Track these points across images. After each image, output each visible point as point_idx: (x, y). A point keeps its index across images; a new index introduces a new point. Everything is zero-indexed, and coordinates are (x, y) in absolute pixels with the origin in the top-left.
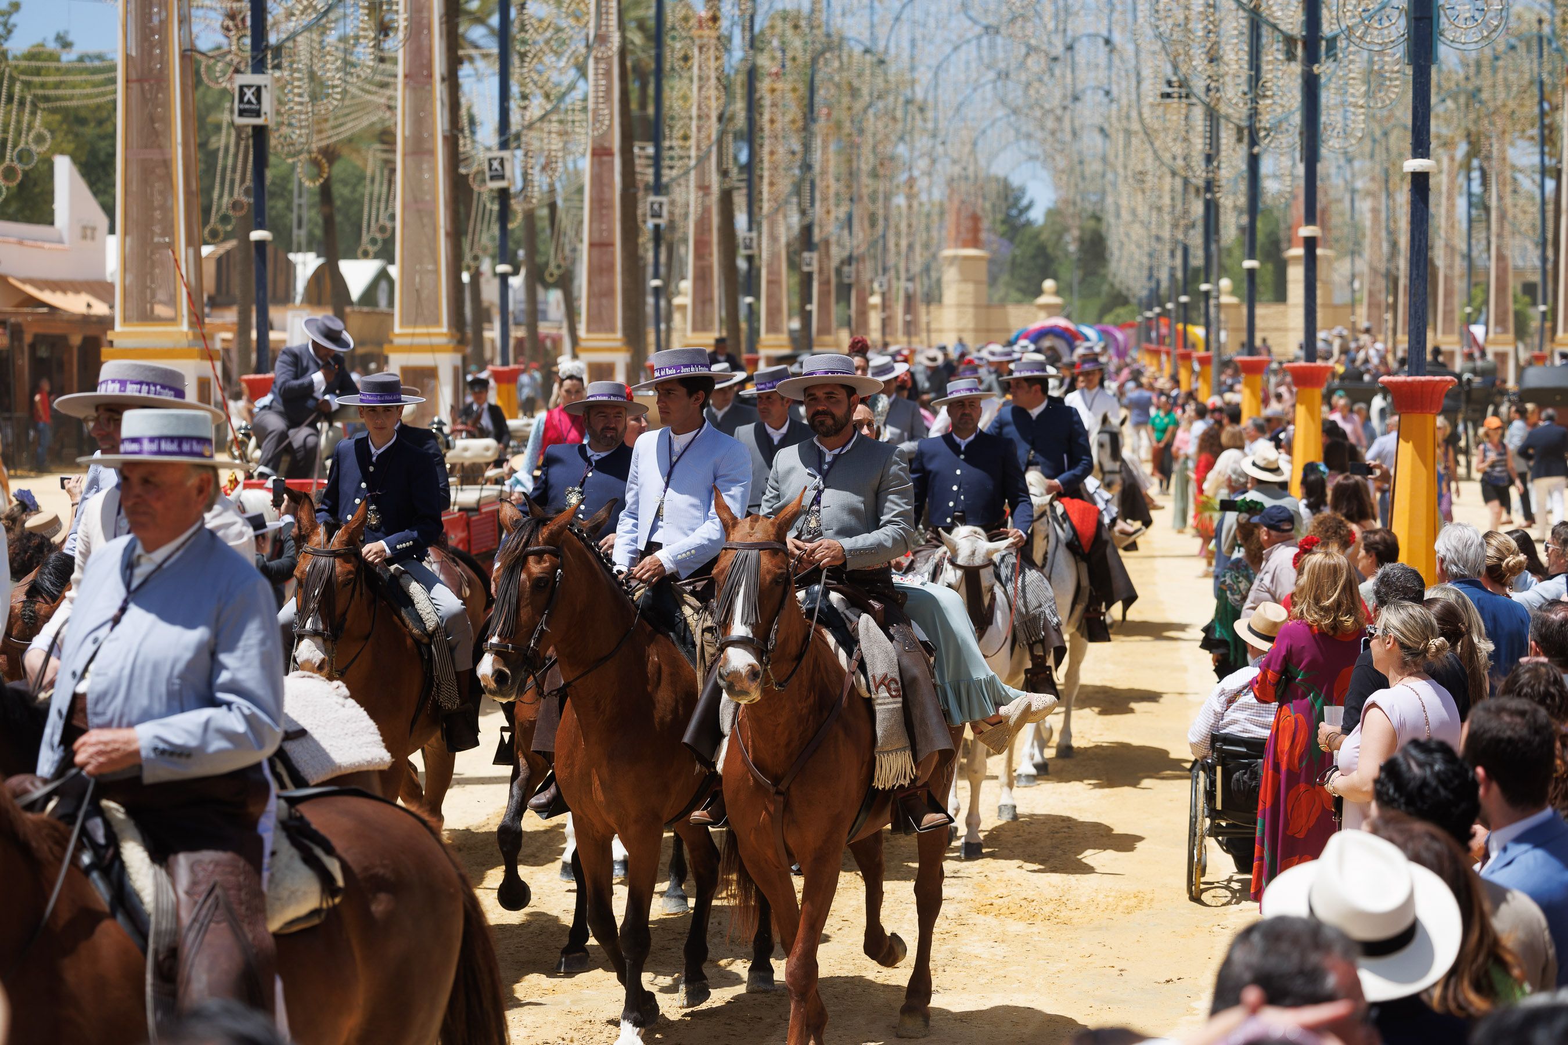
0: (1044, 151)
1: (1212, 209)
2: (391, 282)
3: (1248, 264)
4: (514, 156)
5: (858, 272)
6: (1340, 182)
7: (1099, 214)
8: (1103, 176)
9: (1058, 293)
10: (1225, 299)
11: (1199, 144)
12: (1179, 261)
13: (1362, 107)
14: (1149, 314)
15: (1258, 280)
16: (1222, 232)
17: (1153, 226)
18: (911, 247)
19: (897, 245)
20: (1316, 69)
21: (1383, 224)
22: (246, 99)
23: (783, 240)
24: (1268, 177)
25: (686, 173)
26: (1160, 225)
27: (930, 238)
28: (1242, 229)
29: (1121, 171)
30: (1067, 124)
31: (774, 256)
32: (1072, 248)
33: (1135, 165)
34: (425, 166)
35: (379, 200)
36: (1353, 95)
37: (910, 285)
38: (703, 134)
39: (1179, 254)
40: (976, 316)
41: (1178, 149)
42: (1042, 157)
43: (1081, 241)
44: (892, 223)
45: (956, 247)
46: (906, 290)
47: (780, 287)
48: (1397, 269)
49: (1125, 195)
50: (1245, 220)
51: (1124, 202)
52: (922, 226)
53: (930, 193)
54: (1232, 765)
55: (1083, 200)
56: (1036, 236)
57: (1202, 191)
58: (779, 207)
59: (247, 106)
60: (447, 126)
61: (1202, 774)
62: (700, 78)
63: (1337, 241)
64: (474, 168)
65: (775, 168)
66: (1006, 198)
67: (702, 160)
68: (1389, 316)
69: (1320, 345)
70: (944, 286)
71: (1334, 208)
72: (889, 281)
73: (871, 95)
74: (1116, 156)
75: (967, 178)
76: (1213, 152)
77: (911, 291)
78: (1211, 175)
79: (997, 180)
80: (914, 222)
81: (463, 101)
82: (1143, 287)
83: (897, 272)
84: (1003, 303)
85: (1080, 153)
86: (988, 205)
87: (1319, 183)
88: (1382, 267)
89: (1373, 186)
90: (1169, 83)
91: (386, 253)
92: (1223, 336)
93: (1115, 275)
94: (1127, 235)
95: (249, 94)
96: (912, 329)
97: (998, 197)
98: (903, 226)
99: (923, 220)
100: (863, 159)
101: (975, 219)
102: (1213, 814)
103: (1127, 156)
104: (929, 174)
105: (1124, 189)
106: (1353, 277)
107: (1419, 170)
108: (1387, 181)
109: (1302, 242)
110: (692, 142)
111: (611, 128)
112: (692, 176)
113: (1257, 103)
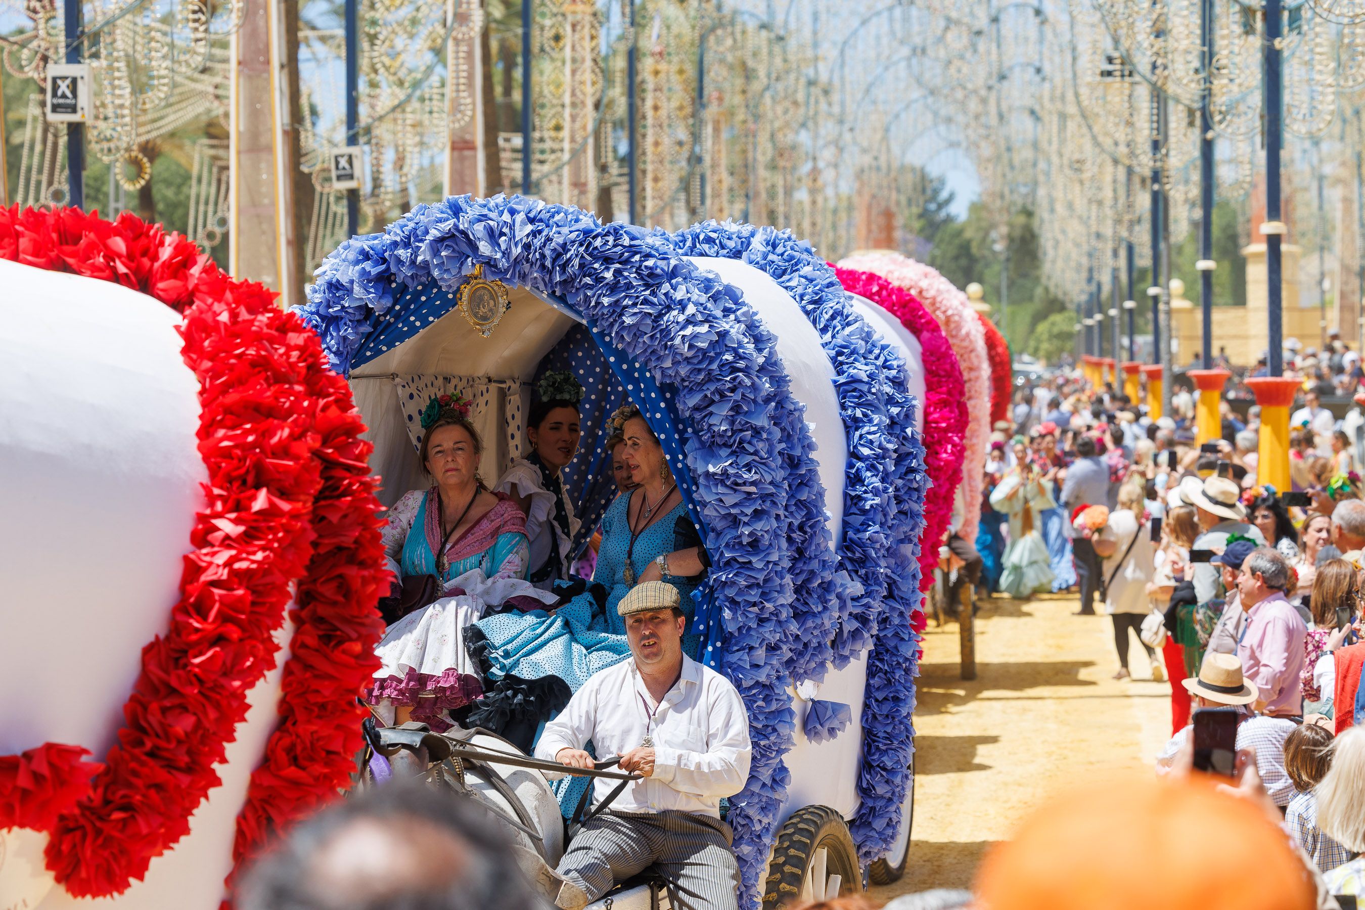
0: (967, 137)
1: (1160, 203)
3: (1203, 264)
4: (364, 152)
6: (1306, 168)
7: (1030, 208)
8: (1035, 164)
9: (984, 298)
10: (1176, 303)
11: (1144, 132)
12: (1122, 263)
13: (1330, 86)
14: (1089, 322)
15: (1214, 282)
16: (1172, 227)
17: (1093, 222)
20: (1278, 43)
21: (1356, 216)
24: (1223, 162)
25: (559, 169)
26: (1101, 221)
27: (837, 238)
28: (1195, 224)
29: (1055, 159)
30: (992, 107)
32: (1000, 246)
33: (1072, 152)
34: (263, 165)
35: (207, 201)
36: (1320, 73)
38: (578, 125)
39: (1123, 253)
41: (1121, 135)
42: (964, 144)
43: (1011, 239)
44: (794, 222)
45: (868, 248)
49: (1060, 186)
50: (1198, 214)
51: (1059, 194)
52: (828, 225)
53: (836, 187)
55: (1011, 192)
56: (959, 233)
57: (1148, 181)
58: (666, 206)
60: (287, 119)
62: (574, 60)
63: (1303, 235)
64: (318, 166)
65: (659, 161)
66: (923, 190)
67: (577, 154)
71: (1300, 198)
73: (768, 76)
74: (1050, 142)
75: (878, 169)
76: (1160, 138)
78: (1158, 164)
79: (913, 170)
80: (819, 220)
81: (304, 88)
82: (1082, 291)
85: (1008, 139)
86: (903, 199)
88: (1356, 264)
89: (1344, 173)
90: (1110, 60)
92: (1175, 345)
93: (1049, 278)
94: (1063, 232)
97: (915, 189)
99: (829, 218)
100: (760, 149)
101: (888, 215)
103: (1062, 141)
104: (836, 166)
105: (1059, 179)
106: (1323, 275)
109: (1264, 239)
110: (565, 133)
111: (473, 118)
112: (566, 171)
113: (1211, 83)
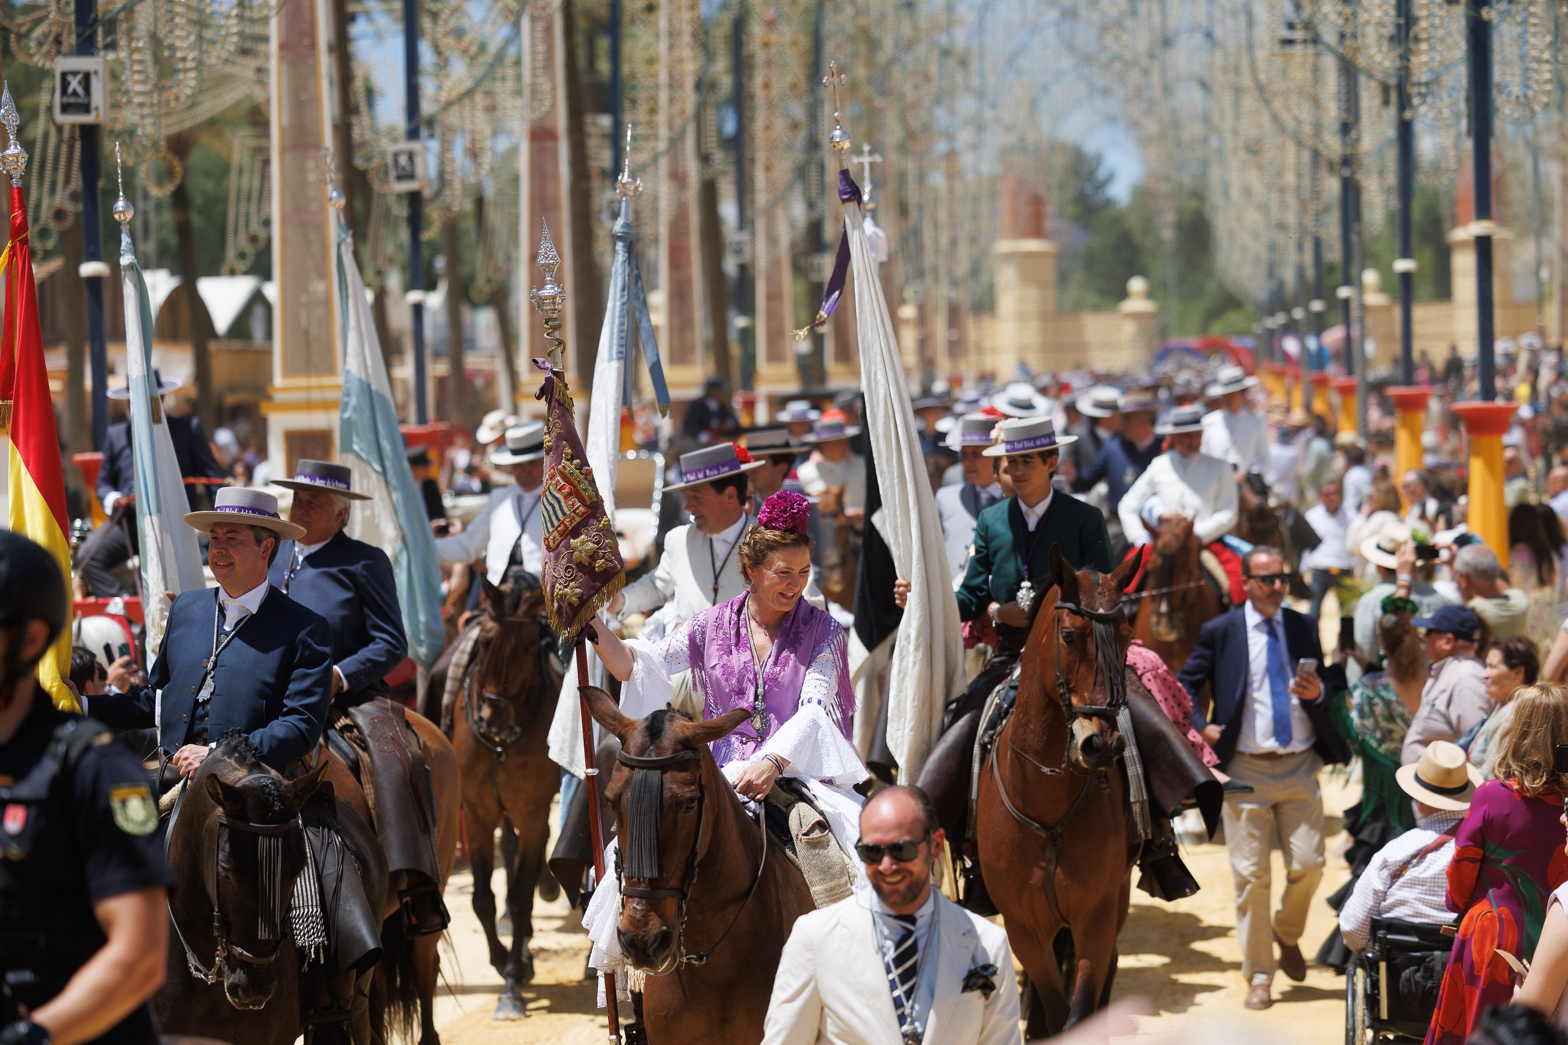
0: (1127, 112)
1: (1351, 193)
2: (268, 307)
3: (1401, 265)
4: (426, 149)
7: (1201, 191)
8: (1206, 142)
9: (1150, 295)
10: (1371, 301)
11: (1333, 112)
12: (1308, 258)
13: (1547, 62)
14: (1270, 323)
17: (1273, 210)
18: (953, 243)
19: (936, 243)
20: (1485, 13)
22: (70, 90)
23: (785, 241)
25: (655, 159)
26: (1283, 209)
27: (978, 229)
28: (1390, 218)
29: (1229, 137)
30: (1156, 79)
31: (774, 264)
32: (1168, 235)
33: (1249, 129)
34: (310, 164)
35: (249, 198)
36: (1534, 46)
37: (953, 292)
38: (676, 108)
39: (1309, 247)
40: (1042, 330)
41: (1305, 113)
42: (1124, 120)
43: (1179, 226)
45: (1014, 239)
46: (949, 299)
47: (782, 303)
49: (1235, 169)
50: (1395, 203)
51: (1234, 178)
52: (968, 214)
53: (977, 170)
54: (1399, 960)
55: (1179, 173)
56: (1119, 219)
57: (1337, 166)
58: (780, 199)
59: (72, 100)
60: (337, 110)
61: (1360, 972)
62: (671, 34)
63: (1516, 216)
64: (375, 162)
65: (772, 146)
66: (1077, 170)
67: (676, 142)
69: (1499, 360)
70: (999, 291)
71: (1511, 177)
72: (926, 287)
73: (896, 45)
74: (1222, 118)
75: (1025, 149)
76: (1351, 120)
77: (955, 299)
78: (1349, 151)
80: (958, 209)
81: (359, 71)
82: (1261, 288)
83: (937, 275)
84: (1077, 309)
85: (1174, 113)
86: (1053, 183)
90: (1291, 26)
91: (262, 269)
92: (1369, 343)
94: (1240, 221)
95: (74, 84)
96: (958, 349)
97: (1068, 170)
98: (943, 216)
99: (969, 206)
101: (1037, 203)
102: (1376, 1023)
103: (1237, 116)
104: (976, 147)
105: (1233, 161)
106: (1539, 264)
109: (1472, 242)
110: (661, 118)
111: (553, 106)
112: (664, 164)
113: (1408, 60)
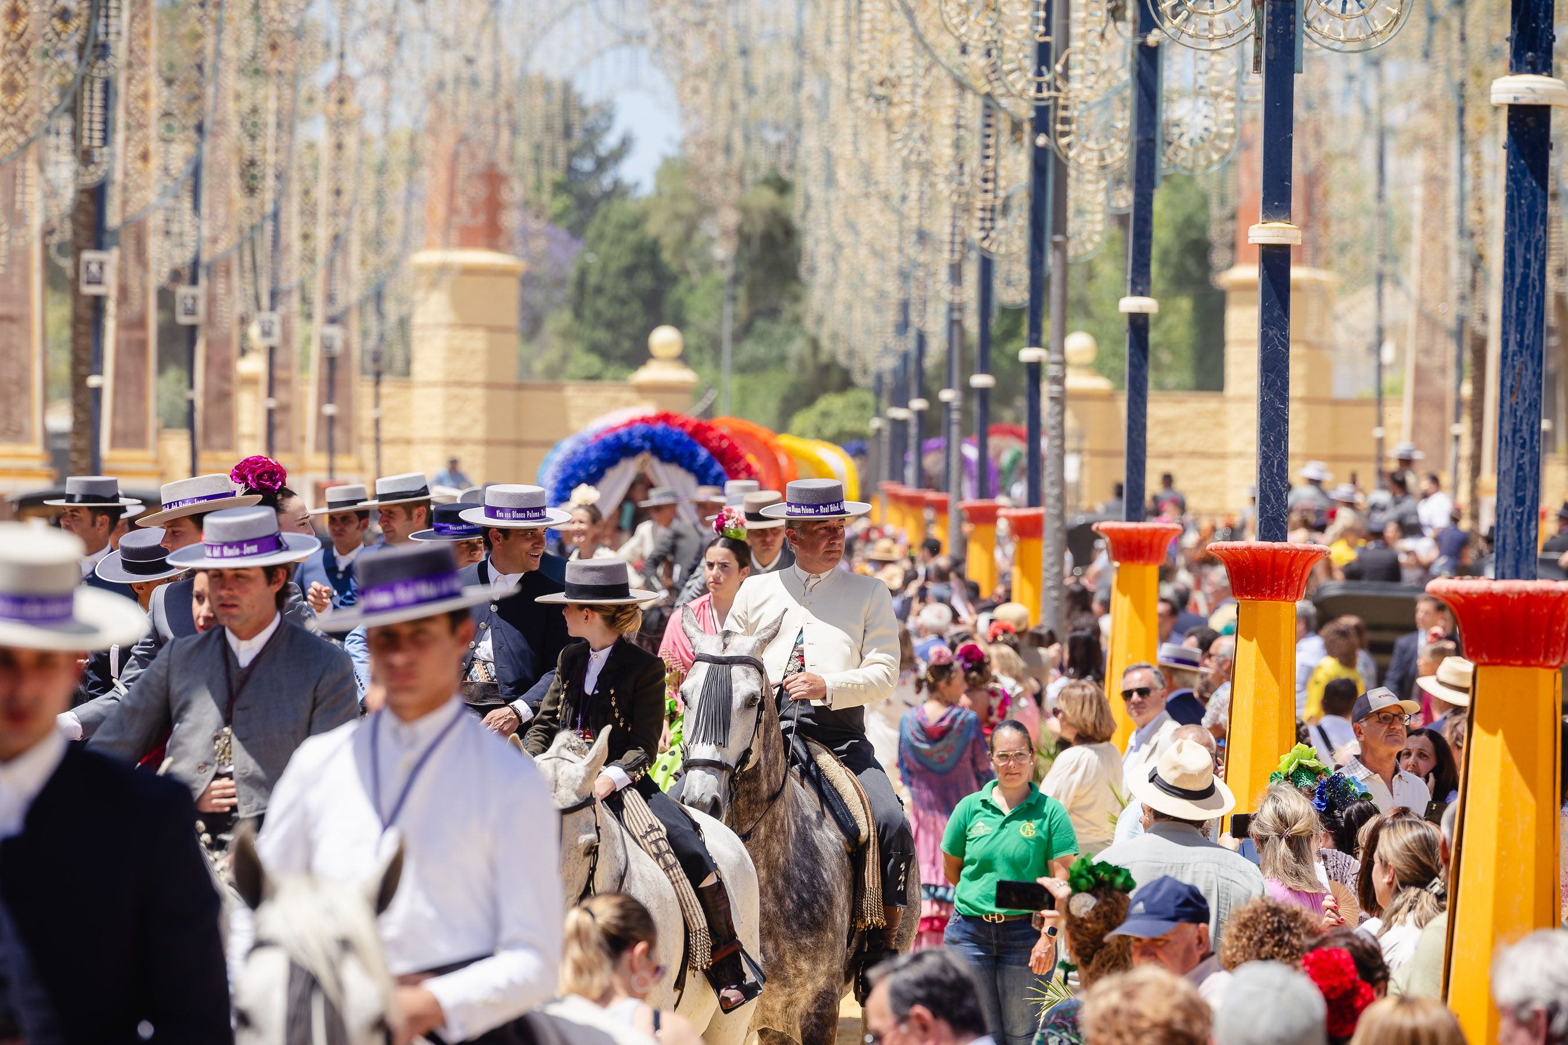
0: (660, 25)
1: (1049, 173)
3: (1131, 304)
5: (212, 300)
6: (1354, 112)
7: (786, 174)
8: (797, 85)
9: (683, 359)
10: (1076, 381)
12: (970, 291)
14: (900, 413)
15: (1153, 336)
16: (1073, 225)
17: (911, 208)
18: (337, 241)
19: (307, 237)
21: (1453, 212)
23: (36, 222)
24: (1182, 94)
26: (928, 204)
27: (384, 221)
29: (837, 75)
32: (722, 251)
33: (871, 62)
37: (335, 332)
39: (971, 274)
40: (490, 409)
41: (972, 29)
42: (653, 39)
43: (744, 238)
44: (296, 188)
45: (447, 245)
46: (327, 346)
47: (28, 333)
48: (1484, 318)
49: (846, 133)
50: (1125, 199)
51: (843, 149)
52: (367, 194)
53: (386, 116)
55: (747, 139)
56: (636, 220)
57: (1027, 127)
63: (1343, 249)
66: (567, 132)
68: (1463, 428)
70: (416, 334)
71: (1336, 173)
72: (285, 322)
74: (829, 42)
75: (474, 82)
76: (1053, 39)
77: (338, 346)
79: (547, 88)
80: (348, 186)
82: (886, 350)
83: (305, 300)
84: (555, 374)
85: (743, 29)
86: (523, 149)
87: (1299, 111)
88: (1448, 314)
89: (1428, 124)
92: (1072, 463)
93: (820, 320)
94: (851, 226)
96: (338, 434)
97: (549, 128)
98: (322, 193)
99: (371, 181)
100: (228, 36)
101: (493, 178)
103: (854, 39)
104: (387, 73)
105: (843, 118)
106: (1381, 333)
107: (1526, 100)
108: (1462, 112)
109: (1257, 255)
